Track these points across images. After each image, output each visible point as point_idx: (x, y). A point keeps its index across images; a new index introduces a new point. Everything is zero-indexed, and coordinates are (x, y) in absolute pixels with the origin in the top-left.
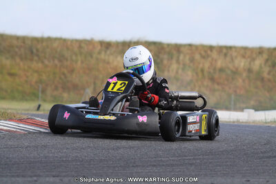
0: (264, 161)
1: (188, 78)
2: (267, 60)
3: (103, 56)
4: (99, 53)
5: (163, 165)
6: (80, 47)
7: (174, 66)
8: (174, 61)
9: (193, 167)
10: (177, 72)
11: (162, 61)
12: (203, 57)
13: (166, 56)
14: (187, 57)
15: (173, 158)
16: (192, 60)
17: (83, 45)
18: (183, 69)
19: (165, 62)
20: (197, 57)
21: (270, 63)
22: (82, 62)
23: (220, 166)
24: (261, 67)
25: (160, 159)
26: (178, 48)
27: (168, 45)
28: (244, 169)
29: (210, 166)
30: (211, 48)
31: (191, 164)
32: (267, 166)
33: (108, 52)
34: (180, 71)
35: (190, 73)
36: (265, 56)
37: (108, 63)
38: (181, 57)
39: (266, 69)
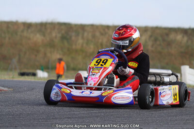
0: (152, 114)
1: (91, 50)
2: (151, 36)
3: (25, 34)
4: (23, 31)
5: (76, 117)
6: (8, 27)
7: (80, 41)
8: (80, 37)
9: (99, 118)
10: (82, 46)
11: (71, 37)
12: (102, 34)
13: (73, 34)
14: (90, 34)
15: (83, 112)
16: (94, 36)
17: (10, 25)
18: (87, 44)
19: (73, 38)
20: (98, 34)
21: (153, 38)
22: (9, 39)
23: (119, 118)
24: (146, 42)
25: (73, 113)
26: (83, 27)
27: (76, 25)
28: (138, 119)
29: (112, 117)
30: (108, 27)
31: (97, 117)
32: (155, 117)
33: (30, 31)
34: (85, 45)
35: (92, 46)
36: (149, 33)
37: (29, 39)
38: (86, 34)
39: (150, 43)
